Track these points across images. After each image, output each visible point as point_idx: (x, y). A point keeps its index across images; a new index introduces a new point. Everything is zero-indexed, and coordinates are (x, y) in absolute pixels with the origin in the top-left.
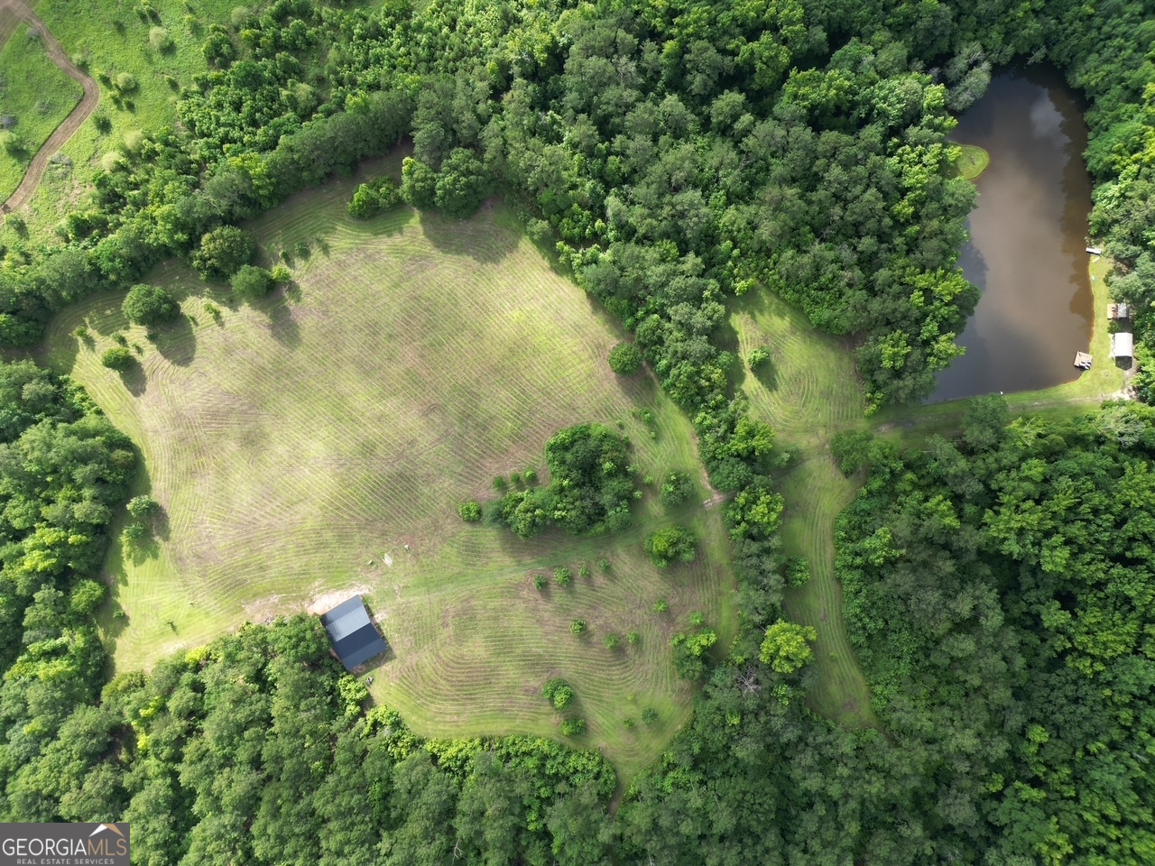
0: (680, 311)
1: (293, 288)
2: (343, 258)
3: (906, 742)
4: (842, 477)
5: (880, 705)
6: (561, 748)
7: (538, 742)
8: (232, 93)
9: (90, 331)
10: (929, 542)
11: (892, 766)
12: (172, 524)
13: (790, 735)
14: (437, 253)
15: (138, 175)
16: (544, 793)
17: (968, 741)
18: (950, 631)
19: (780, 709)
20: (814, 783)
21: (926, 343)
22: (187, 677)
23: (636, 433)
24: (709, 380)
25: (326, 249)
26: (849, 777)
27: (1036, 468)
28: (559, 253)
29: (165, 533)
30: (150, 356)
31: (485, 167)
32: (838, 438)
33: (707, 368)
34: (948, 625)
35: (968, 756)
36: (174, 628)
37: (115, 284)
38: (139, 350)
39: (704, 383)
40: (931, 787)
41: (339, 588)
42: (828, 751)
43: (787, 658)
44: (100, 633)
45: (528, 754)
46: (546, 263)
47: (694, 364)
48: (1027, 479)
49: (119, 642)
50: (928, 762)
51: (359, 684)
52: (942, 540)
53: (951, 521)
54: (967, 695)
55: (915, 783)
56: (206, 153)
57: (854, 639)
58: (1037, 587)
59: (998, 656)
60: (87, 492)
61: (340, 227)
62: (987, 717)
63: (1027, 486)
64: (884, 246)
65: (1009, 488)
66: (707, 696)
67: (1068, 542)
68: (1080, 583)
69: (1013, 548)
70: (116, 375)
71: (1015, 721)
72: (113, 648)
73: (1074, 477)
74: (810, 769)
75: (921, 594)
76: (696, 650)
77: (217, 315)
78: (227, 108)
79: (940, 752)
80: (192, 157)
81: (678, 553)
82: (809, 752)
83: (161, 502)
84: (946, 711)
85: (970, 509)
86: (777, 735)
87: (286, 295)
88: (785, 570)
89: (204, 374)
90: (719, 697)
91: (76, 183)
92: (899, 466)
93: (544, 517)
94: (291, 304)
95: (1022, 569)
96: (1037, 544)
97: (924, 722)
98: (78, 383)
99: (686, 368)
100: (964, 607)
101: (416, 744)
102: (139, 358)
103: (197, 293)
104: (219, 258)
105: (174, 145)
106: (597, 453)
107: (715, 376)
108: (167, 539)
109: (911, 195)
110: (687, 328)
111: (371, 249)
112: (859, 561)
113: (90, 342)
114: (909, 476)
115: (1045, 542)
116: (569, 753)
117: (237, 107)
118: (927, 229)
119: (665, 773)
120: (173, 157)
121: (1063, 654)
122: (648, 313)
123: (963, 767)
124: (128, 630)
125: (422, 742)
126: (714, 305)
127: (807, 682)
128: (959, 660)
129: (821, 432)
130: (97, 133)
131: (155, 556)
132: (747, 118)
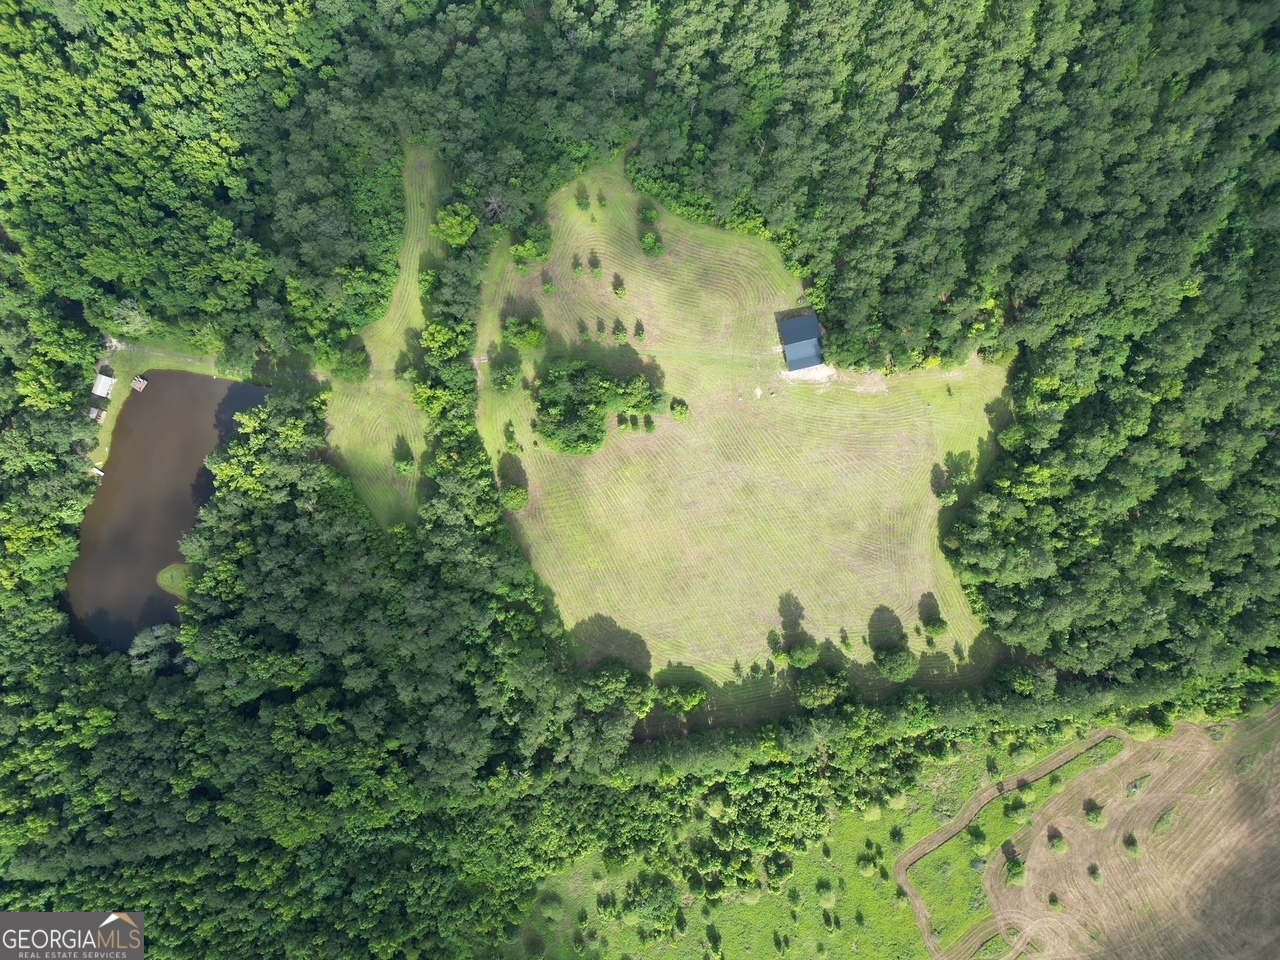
0: (454, 518)
1: (773, 642)
2: (725, 656)
3: (386, 124)
4: (368, 349)
5: (396, 159)
6: (662, 201)
7: (678, 211)
8: (776, 827)
9: (955, 659)
10: (314, 272)
11: (402, 109)
12: (928, 476)
13: (473, 156)
14: (645, 637)
15: (877, 782)
16: (685, 170)
17: (337, 111)
18: (323, 197)
19: (473, 178)
20: (467, 114)
21: (263, 431)
22: (943, 346)
23: (525, 435)
24: (450, 457)
25: (737, 668)
26: (438, 110)
27: (211, 304)
28: (542, 603)
29: (936, 470)
30: (910, 622)
31: (579, 690)
32: (360, 379)
33: (448, 466)
34: (322, 203)
35: (341, 99)
36: (949, 390)
37: (921, 692)
38: (918, 630)
39: (455, 457)
40: (378, 83)
41: (805, 382)
42: (448, 135)
43: (456, 213)
44: (1012, 406)
45: (688, 204)
46: (557, 600)
47: (458, 472)
48: (221, 298)
49: (998, 393)
50: (374, 104)
51: (810, 300)
52: (304, 269)
53: (291, 283)
54: (326, 146)
55: (388, 92)
56: (813, 781)
57: (401, 216)
58: (241, 212)
59: (291, 167)
60: (983, 518)
61: (721, 684)
62: (316, 124)
63: (222, 291)
64: (270, 522)
65: (238, 294)
66: (532, 206)
67: (205, 238)
68: (207, 203)
69: (251, 247)
70: (943, 616)
71: (295, 115)
72: (1005, 390)
73: (183, 288)
74: (467, 125)
75: (335, 233)
76: (528, 244)
77: (844, 640)
78: (784, 815)
79: (362, 109)
80: (826, 782)
81: (520, 325)
82: (463, 138)
83: (933, 497)
84: (346, 139)
85: (274, 289)
86: (484, 159)
87: (782, 640)
88: (437, 286)
89: (869, 593)
90: (522, 202)
91: (934, 792)
92: (318, 342)
93: (618, 386)
94: (780, 631)
95: (249, 229)
96: (231, 245)
97: (365, 136)
98: (977, 618)
99: (465, 472)
100: (305, 213)
101: (777, 239)
102: (920, 624)
103: (855, 665)
104: (823, 682)
105: (839, 797)
106: (559, 425)
107: (444, 458)
108: (936, 466)
109: (235, 556)
110: (454, 503)
111: (699, 657)
112: (376, 276)
113: (958, 651)
114: (312, 332)
115: (224, 244)
116: (657, 195)
117: (775, 814)
118: (231, 524)
119: (586, 157)
120: (842, 786)
121: (240, 153)
122: (483, 528)
123: (347, 92)
124: (989, 400)
125: (773, 239)
126: (425, 516)
127: (449, 192)
128: (323, 174)
129: (372, 390)
130: (905, 831)
131: (949, 454)
132: (348, 661)
